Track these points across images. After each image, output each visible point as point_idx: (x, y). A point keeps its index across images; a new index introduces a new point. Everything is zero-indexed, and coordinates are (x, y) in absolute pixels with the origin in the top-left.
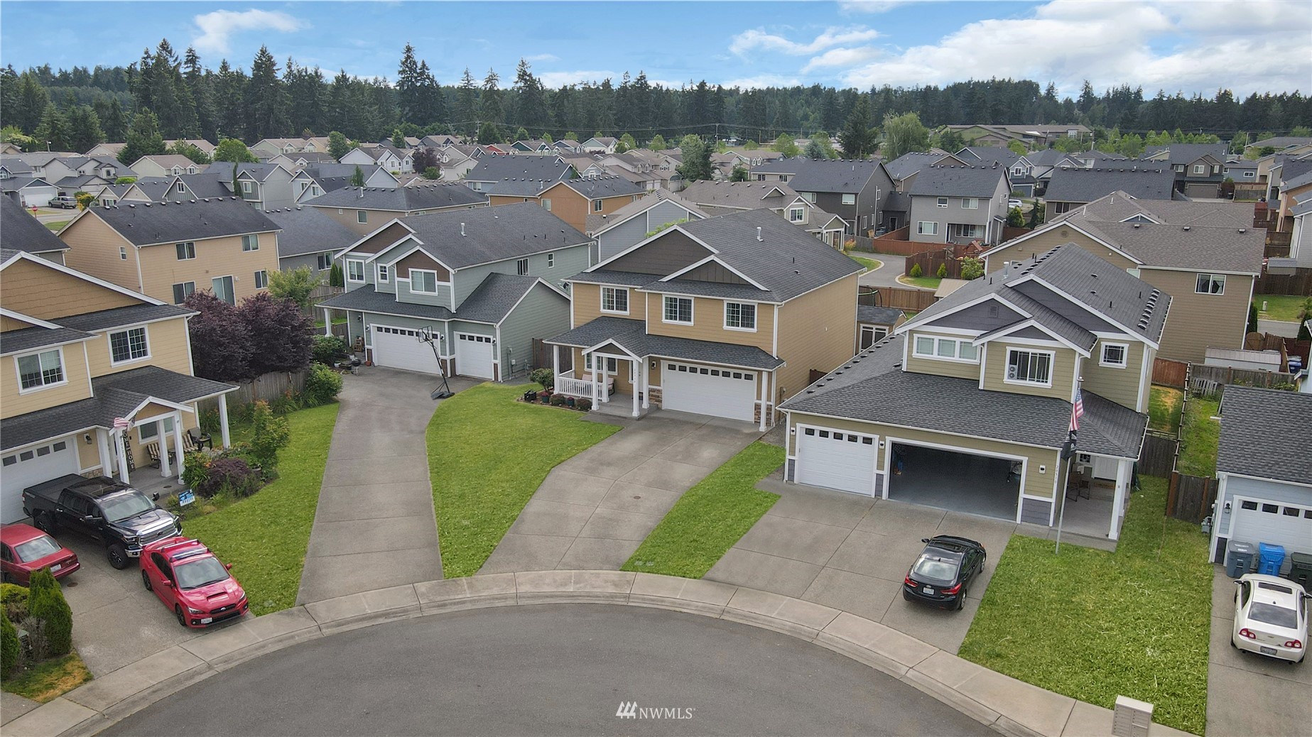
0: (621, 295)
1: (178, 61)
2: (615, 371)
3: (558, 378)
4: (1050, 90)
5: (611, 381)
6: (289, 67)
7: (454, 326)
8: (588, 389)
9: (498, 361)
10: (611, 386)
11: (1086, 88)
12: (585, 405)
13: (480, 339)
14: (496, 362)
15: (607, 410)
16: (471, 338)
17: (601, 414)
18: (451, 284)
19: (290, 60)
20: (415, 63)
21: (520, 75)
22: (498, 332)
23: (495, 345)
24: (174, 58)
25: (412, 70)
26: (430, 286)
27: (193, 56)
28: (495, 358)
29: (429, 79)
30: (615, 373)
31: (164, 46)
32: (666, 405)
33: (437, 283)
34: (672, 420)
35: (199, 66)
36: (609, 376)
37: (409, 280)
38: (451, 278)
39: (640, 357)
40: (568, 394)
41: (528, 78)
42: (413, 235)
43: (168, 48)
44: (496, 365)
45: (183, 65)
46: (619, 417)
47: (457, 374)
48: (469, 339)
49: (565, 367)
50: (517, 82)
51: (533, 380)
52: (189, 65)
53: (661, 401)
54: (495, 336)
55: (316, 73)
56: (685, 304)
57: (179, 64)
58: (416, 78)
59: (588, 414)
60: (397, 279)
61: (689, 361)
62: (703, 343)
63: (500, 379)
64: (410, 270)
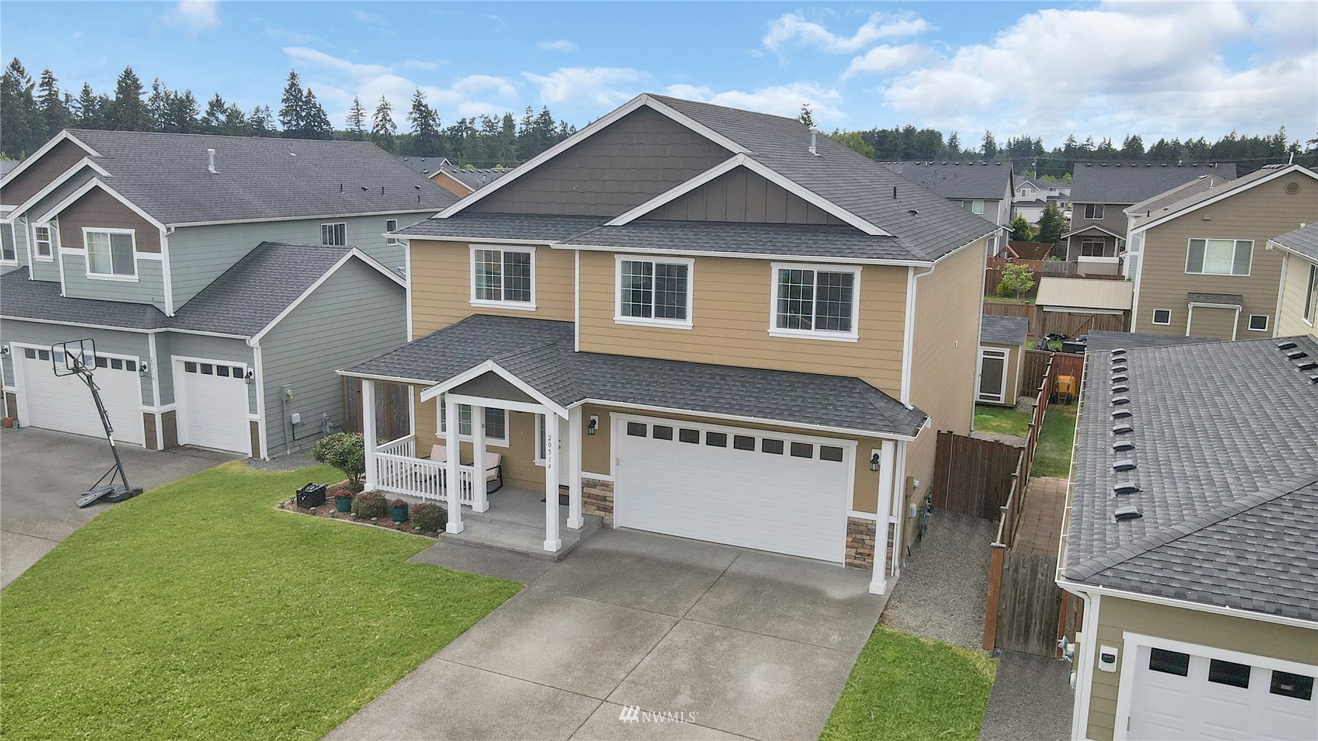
0: (519, 265)
1: (31, 83)
2: (503, 437)
3: (374, 453)
4: (953, 139)
5: (494, 460)
6: (156, 89)
7: (168, 343)
8: (440, 480)
9: (260, 417)
10: (494, 473)
11: (987, 138)
12: (433, 520)
13: (223, 371)
14: (255, 417)
15: (482, 534)
16: (207, 369)
17: (467, 544)
18: (163, 256)
19: (156, 81)
20: (300, 91)
21: (414, 105)
22: (257, 355)
23: (251, 383)
24: (27, 80)
25: (297, 99)
26: (123, 263)
27: (50, 78)
28: (253, 410)
29: (316, 108)
30: (504, 443)
31: (15, 66)
32: (620, 519)
33: (137, 255)
34: (641, 559)
35: (56, 89)
36: (490, 449)
37: (84, 252)
38: (164, 243)
39: (564, 405)
40: (395, 492)
41: (423, 109)
42: (94, 159)
43: (19, 68)
44: (254, 425)
45: (37, 87)
46: (512, 552)
47: (181, 443)
48: (203, 372)
49: (392, 427)
50: (411, 113)
51: (321, 458)
52: (45, 88)
53: (609, 510)
54: (251, 364)
55: (187, 97)
56: (673, 279)
57: (32, 86)
58: (301, 106)
59: (438, 543)
60: (62, 251)
61: (678, 415)
62: (717, 371)
63: (263, 453)
64: (85, 230)
